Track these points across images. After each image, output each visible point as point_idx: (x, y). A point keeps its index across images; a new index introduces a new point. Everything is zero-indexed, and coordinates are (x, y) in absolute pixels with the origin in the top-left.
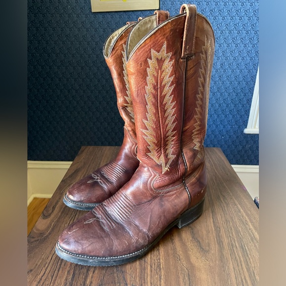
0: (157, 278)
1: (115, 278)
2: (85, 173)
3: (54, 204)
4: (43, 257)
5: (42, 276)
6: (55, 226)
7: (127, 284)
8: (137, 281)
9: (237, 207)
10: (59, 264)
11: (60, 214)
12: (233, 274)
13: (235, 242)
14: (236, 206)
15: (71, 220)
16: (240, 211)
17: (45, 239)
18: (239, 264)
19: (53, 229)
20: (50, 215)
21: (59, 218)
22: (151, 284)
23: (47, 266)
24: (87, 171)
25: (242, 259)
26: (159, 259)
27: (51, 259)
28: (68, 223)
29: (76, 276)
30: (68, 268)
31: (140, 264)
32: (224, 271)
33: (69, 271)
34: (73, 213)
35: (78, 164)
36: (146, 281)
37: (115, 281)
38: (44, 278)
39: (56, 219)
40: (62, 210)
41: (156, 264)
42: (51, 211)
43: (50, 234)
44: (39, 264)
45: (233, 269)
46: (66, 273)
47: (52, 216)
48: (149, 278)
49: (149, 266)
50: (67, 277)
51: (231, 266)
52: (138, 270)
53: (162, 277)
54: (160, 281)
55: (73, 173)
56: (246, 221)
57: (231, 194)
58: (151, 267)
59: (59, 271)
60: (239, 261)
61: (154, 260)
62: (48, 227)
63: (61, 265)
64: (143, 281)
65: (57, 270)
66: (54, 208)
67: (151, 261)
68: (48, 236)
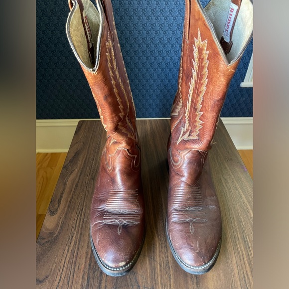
0: (167, 278)
1: (127, 281)
2: (85, 156)
3: (59, 196)
4: (56, 261)
5: (58, 283)
6: (63, 223)
7: (139, 286)
8: (149, 282)
9: (239, 193)
10: (73, 268)
11: (66, 209)
12: (236, 270)
13: (237, 234)
14: (237, 192)
15: (78, 216)
16: (241, 197)
17: (55, 240)
18: (242, 259)
19: (62, 227)
20: (56, 210)
21: (66, 214)
22: (162, 284)
23: (61, 270)
24: (88, 152)
25: (244, 253)
26: (167, 257)
27: (65, 262)
28: (76, 219)
29: (91, 280)
30: (82, 273)
31: (150, 264)
32: (228, 266)
33: (83, 276)
34: (80, 206)
35: (77, 145)
36: (157, 282)
37: (128, 284)
38: (60, 284)
39: (64, 215)
40: (68, 204)
41: (165, 262)
42: (57, 206)
43: (59, 233)
44: (53, 269)
45: (236, 265)
46: (81, 277)
47: (59, 212)
48: (159, 278)
49: (158, 265)
50: (82, 282)
51: (234, 261)
52: (148, 270)
53: (171, 277)
54: (170, 281)
55: (74, 157)
56: (247, 208)
57: (232, 176)
58: (161, 266)
59: (73, 275)
60: (241, 255)
61: (163, 258)
62: (57, 225)
63: (74, 268)
64: (154, 282)
65: (72, 274)
66: (59, 202)
67: (160, 260)
68: (57, 236)
